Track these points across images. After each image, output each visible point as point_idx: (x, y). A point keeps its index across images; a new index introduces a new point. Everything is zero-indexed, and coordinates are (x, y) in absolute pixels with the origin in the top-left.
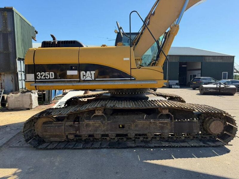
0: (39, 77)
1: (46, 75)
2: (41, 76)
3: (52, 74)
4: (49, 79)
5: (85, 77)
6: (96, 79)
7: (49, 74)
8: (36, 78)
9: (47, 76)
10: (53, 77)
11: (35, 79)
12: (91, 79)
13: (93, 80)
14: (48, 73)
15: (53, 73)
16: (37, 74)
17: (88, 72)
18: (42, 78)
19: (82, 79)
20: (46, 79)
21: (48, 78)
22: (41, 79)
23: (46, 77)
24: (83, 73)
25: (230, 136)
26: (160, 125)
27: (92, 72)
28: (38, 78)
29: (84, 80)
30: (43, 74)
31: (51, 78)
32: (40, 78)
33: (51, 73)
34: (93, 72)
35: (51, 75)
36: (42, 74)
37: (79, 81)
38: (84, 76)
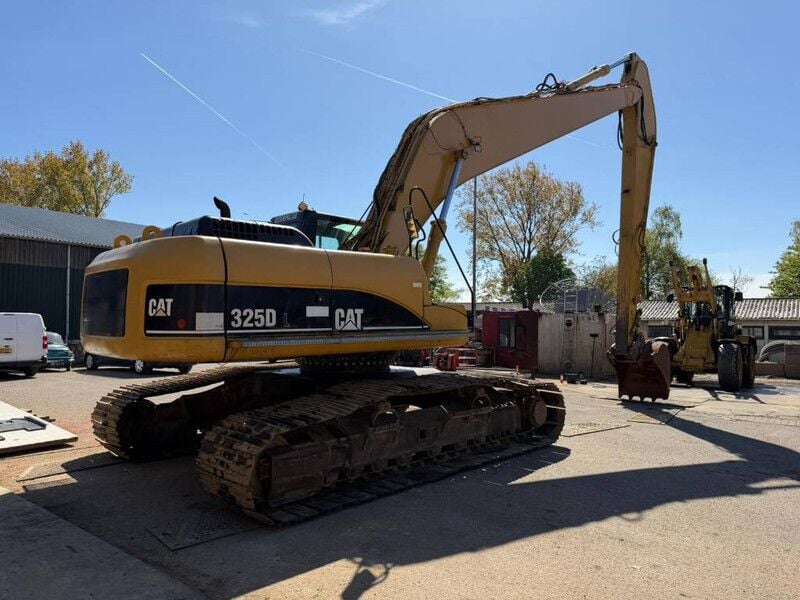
0: (236, 323)
1: (256, 317)
2: (243, 318)
3: (271, 314)
4: (264, 327)
5: (342, 323)
6: (365, 328)
7: (264, 314)
8: (227, 325)
9: (259, 320)
10: (274, 323)
11: (226, 329)
12: (355, 328)
13: (358, 331)
14: (262, 311)
15: (274, 312)
16: (233, 313)
17: (350, 312)
18: (246, 324)
19: (338, 327)
20: (255, 328)
21: (262, 324)
22: (241, 328)
23: (256, 323)
24: (339, 312)
25: (554, 426)
26: (476, 420)
27: (357, 311)
28: (233, 324)
29: (341, 331)
30: (248, 313)
31: (268, 324)
32: (239, 325)
33: (268, 311)
34: (359, 312)
35: (268, 317)
36: (245, 314)
37: (331, 334)
38: (341, 319)
